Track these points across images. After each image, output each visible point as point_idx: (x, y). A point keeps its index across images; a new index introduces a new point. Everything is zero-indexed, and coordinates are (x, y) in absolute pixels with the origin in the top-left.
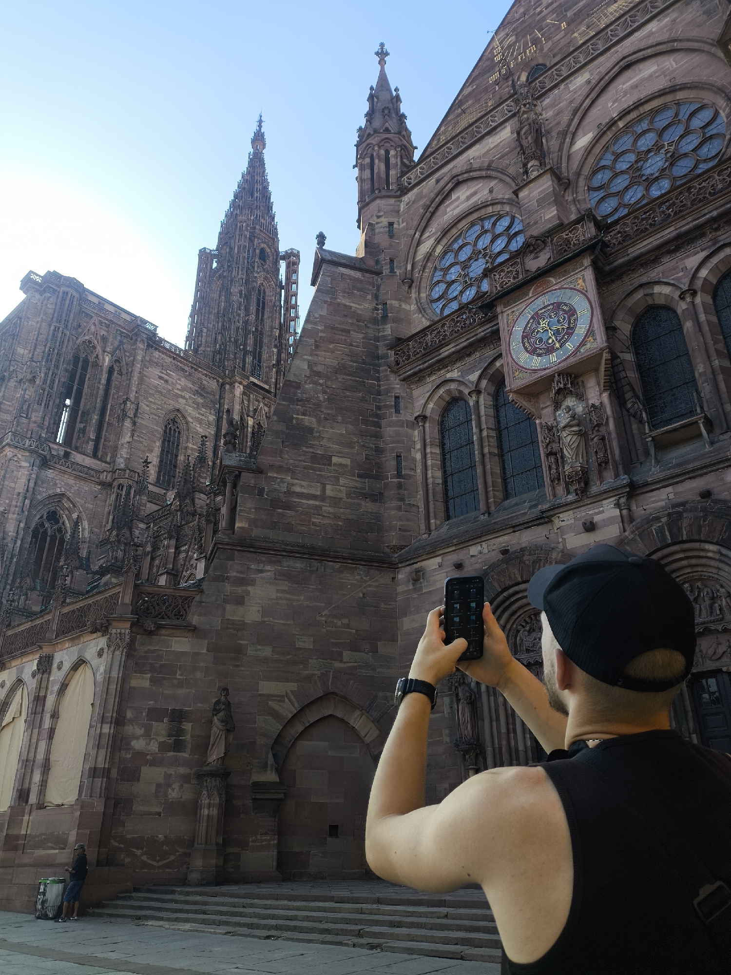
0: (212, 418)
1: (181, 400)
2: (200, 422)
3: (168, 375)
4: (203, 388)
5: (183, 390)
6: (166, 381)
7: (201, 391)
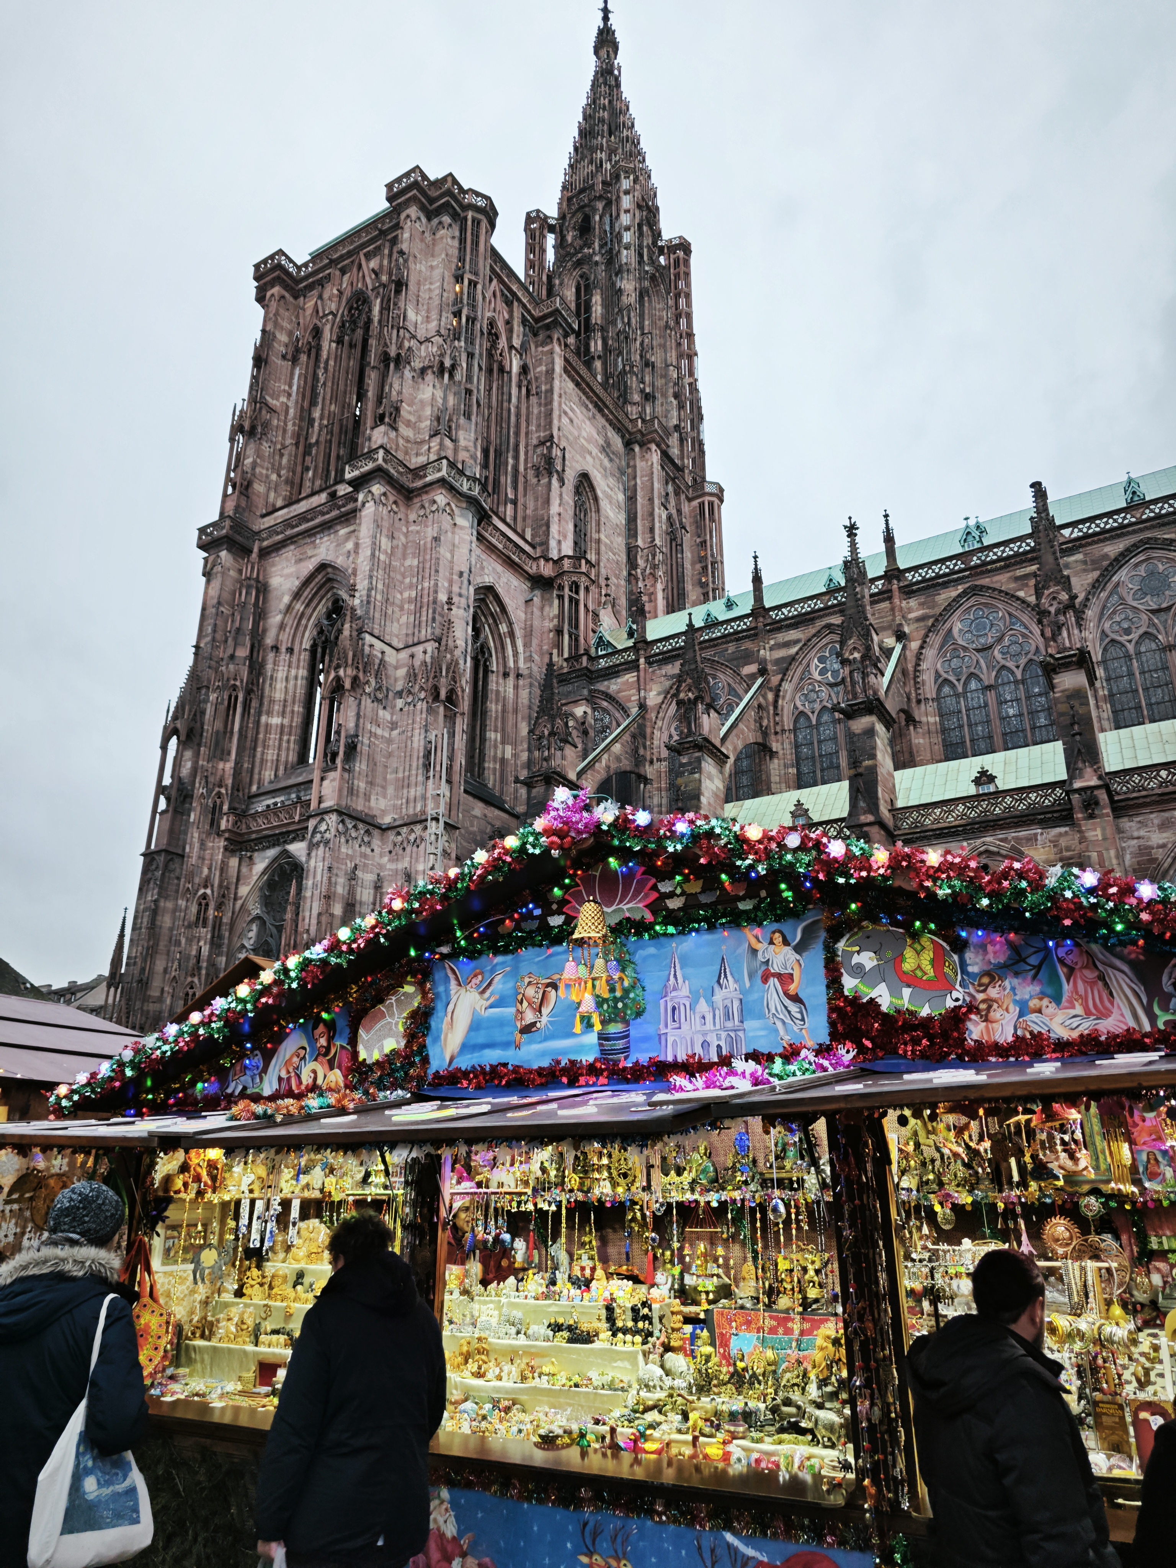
0: (621, 497)
1: (588, 457)
2: (609, 497)
3: (572, 410)
4: (608, 443)
5: (589, 441)
6: (571, 421)
7: (606, 448)
